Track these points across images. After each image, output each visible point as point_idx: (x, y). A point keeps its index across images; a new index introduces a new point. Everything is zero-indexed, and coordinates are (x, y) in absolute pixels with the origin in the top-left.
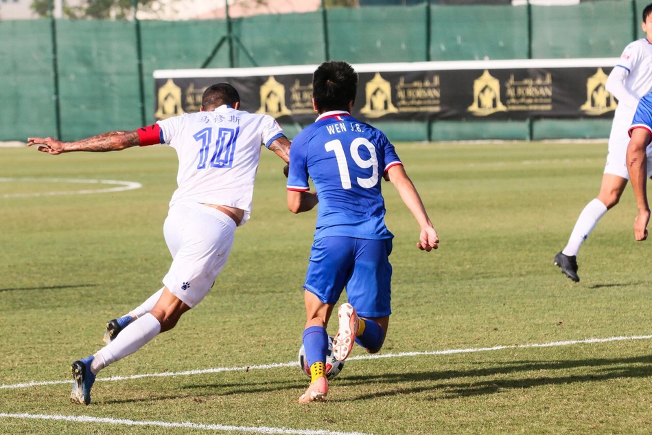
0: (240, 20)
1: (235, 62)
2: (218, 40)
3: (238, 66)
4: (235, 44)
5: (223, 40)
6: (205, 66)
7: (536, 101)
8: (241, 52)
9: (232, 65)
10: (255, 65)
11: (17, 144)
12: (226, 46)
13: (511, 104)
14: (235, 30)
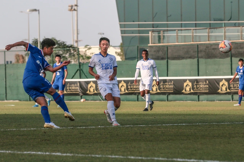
0: (83, 64)
1: (81, 77)
2: (76, 70)
3: (82, 78)
4: (81, 71)
5: (78, 70)
6: (72, 78)
7: (169, 89)
8: (83, 74)
9: (80, 78)
10: (87, 78)
11: (17, 101)
12: (79, 72)
13: (162, 90)
14: (81, 67)
